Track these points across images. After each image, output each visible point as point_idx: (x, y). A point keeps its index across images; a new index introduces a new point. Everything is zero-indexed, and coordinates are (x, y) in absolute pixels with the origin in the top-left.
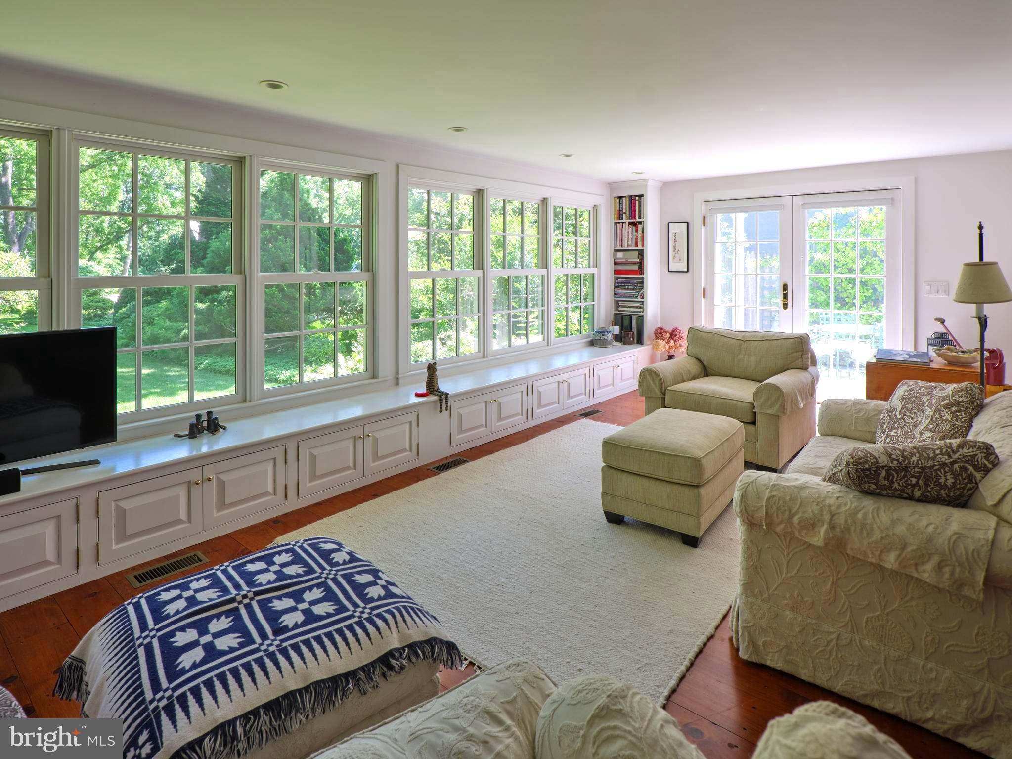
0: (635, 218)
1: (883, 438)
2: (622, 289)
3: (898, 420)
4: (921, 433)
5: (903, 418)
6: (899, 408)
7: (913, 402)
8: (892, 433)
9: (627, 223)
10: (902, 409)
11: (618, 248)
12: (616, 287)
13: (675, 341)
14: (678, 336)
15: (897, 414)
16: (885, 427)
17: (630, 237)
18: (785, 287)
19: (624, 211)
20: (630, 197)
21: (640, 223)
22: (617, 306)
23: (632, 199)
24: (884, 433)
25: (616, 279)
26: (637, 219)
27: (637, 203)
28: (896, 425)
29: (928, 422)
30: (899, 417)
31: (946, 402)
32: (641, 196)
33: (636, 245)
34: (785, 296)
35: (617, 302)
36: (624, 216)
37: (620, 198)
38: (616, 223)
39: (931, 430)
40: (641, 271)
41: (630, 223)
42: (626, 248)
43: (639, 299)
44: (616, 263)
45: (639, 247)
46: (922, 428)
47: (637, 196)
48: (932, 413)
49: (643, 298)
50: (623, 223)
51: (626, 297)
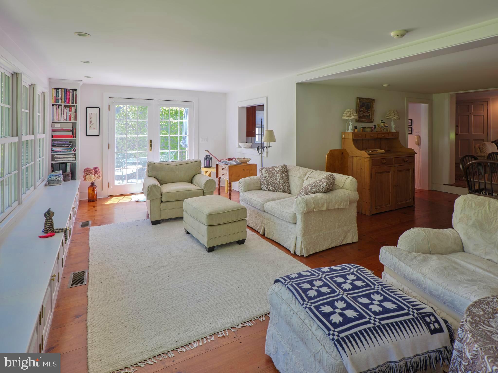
0: (69, 103)
1: (267, 186)
2: (58, 147)
3: (269, 180)
4: (279, 181)
5: (270, 179)
6: (267, 176)
7: (271, 173)
8: (269, 184)
9: (63, 106)
10: (268, 176)
11: (55, 121)
12: (52, 146)
13: (97, 174)
14: (98, 171)
15: (268, 178)
16: (265, 183)
17: (65, 114)
18: (151, 141)
19: (60, 97)
20: (65, 90)
21: (74, 106)
22: (53, 158)
23: (66, 91)
24: (266, 185)
25: (53, 141)
26: (70, 104)
27: (71, 94)
28: (269, 181)
29: (279, 178)
30: (269, 179)
31: (282, 171)
32: (73, 90)
33: (70, 119)
34: (151, 146)
35: (53, 156)
36: (60, 101)
37: (57, 89)
38: (53, 105)
39: (281, 180)
40: (74, 135)
41: (65, 106)
42: (62, 121)
43: (72, 152)
44: (53, 131)
45: (73, 121)
46: (278, 180)
47: (70, 89)
48: (279, 175)
49: (75, 151)
50: (59, 105)
51: (62, 152)
